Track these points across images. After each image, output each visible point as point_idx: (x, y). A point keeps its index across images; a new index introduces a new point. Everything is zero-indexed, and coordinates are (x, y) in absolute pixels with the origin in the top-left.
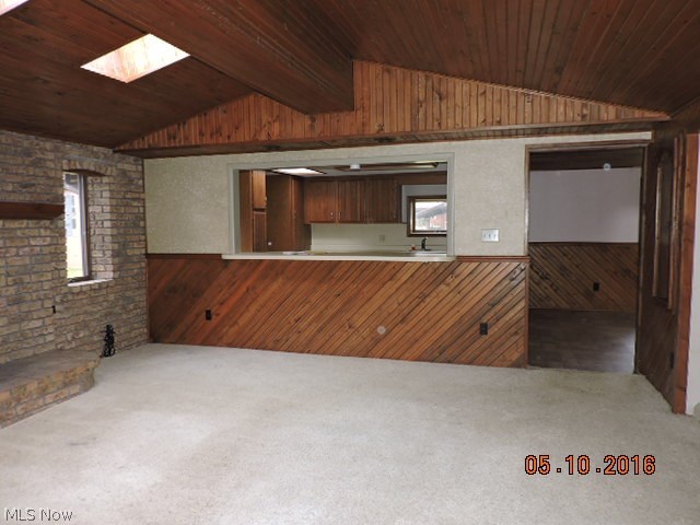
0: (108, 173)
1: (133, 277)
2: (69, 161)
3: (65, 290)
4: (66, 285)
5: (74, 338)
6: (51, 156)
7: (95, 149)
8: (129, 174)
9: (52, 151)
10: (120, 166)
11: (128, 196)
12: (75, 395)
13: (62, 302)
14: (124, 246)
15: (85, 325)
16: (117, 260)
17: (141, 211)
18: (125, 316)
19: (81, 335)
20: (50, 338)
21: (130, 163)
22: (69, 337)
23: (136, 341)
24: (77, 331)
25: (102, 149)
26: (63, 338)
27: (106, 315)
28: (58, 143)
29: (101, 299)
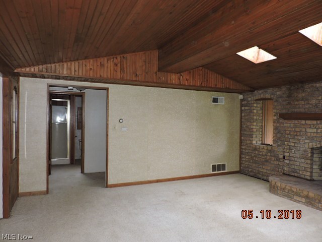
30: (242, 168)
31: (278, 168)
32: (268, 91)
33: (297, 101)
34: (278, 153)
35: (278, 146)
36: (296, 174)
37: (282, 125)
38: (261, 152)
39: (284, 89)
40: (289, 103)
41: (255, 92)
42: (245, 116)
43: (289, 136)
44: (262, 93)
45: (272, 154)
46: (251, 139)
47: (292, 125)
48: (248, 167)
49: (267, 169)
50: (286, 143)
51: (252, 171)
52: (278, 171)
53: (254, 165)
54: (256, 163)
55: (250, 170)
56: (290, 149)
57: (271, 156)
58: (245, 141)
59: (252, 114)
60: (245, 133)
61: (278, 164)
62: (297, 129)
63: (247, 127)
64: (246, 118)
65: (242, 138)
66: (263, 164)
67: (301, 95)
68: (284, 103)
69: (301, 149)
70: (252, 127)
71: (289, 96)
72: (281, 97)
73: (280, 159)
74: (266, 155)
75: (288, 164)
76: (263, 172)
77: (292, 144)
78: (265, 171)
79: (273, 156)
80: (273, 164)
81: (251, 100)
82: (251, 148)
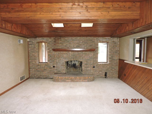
0: (109, 42)
1: (115, 63)
2: (100, 41)
3: (97, 64)
4: (97, 63)
5: (98, 73)
6: (96, 40)
7: (106, 37)
8: (115, 42)
9: (96, 39)
10: (112, 40)
11: (115, 46)
12: (86, 82)
13: (96, 66)
14: (113, 57)
15: (101, 71)
16: (110, 60)
17: (118, 49)
18: (111, 71)
19: (100, 73)
20: (92, 72)
21: (115, 39)
22: (97, 72)
23: (114, 77)
24: (99, 72)
25: (107, 37)
26: (96, 72)
27: (106, 70)
28: (97, 38)
29: (105, 67)
30: (30, 75)
31: (51, 72)
32: (45, 38)
33: (58, 44)
34: (50, 65)
35: (50, 62)
36: (60, 72)
37: (52, 54)
38: (41, 66)
39: (52, 38)
40: (55, 45)
41: (37, 38)
42: (31, 50)
43: (56, 58)
44: (41, 39)
45: (48, 66)
46: (35, 61)
47: (57, 53)
48: (34, 74)
49: (45, 73)
50: (55, 61)
51: (36, 76)
52: (51, 73)
53: (38, 73)
54: (39, 72)
55: (35, 75)
56: (57, 63)
57: (47, 67)
58: (32, 62)
59: (35, 49)
60: (32, 58)
61: (51, 70)
62: (60, 55)
63: (33, 55)
64: (32, 51)
65: (30, 61)
66: (43, 71)
67: (60, 42)
68: (52, 44)
69: (61, 62)
70: (35, 55)
71: (55, 42)
72: (51, 42)
73: (51, 68)
74: (44, 67)
75: (56, 69)
76: (43, 75)
77: (58, 61)
78: (44, 74)
79: (48, 67)
80: (48, 70)
81: (35, 42)
82: (36, 65)
